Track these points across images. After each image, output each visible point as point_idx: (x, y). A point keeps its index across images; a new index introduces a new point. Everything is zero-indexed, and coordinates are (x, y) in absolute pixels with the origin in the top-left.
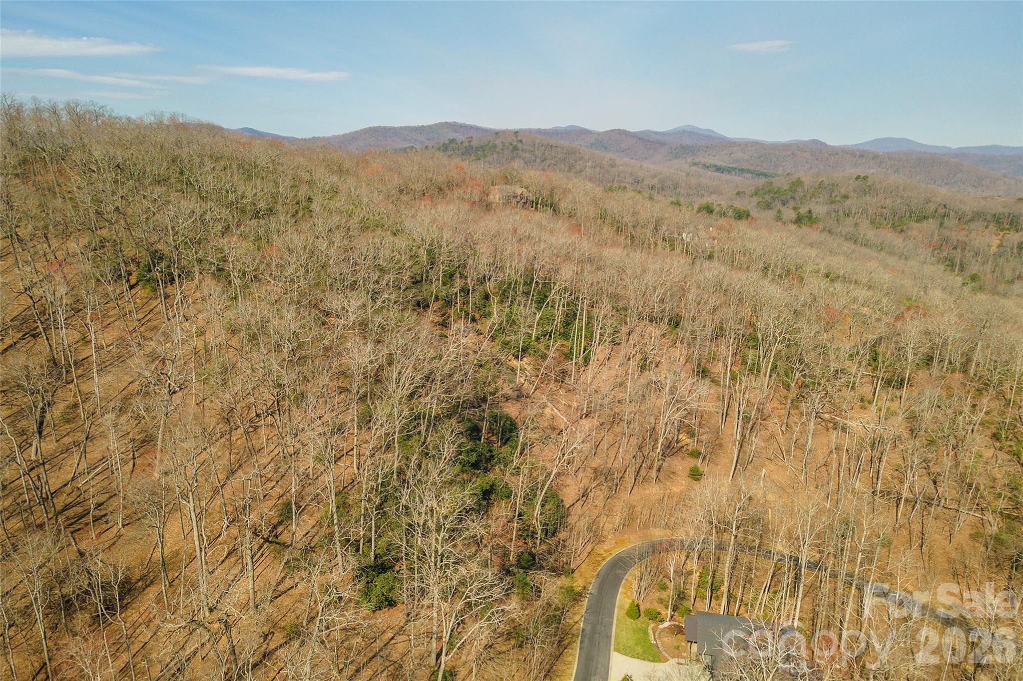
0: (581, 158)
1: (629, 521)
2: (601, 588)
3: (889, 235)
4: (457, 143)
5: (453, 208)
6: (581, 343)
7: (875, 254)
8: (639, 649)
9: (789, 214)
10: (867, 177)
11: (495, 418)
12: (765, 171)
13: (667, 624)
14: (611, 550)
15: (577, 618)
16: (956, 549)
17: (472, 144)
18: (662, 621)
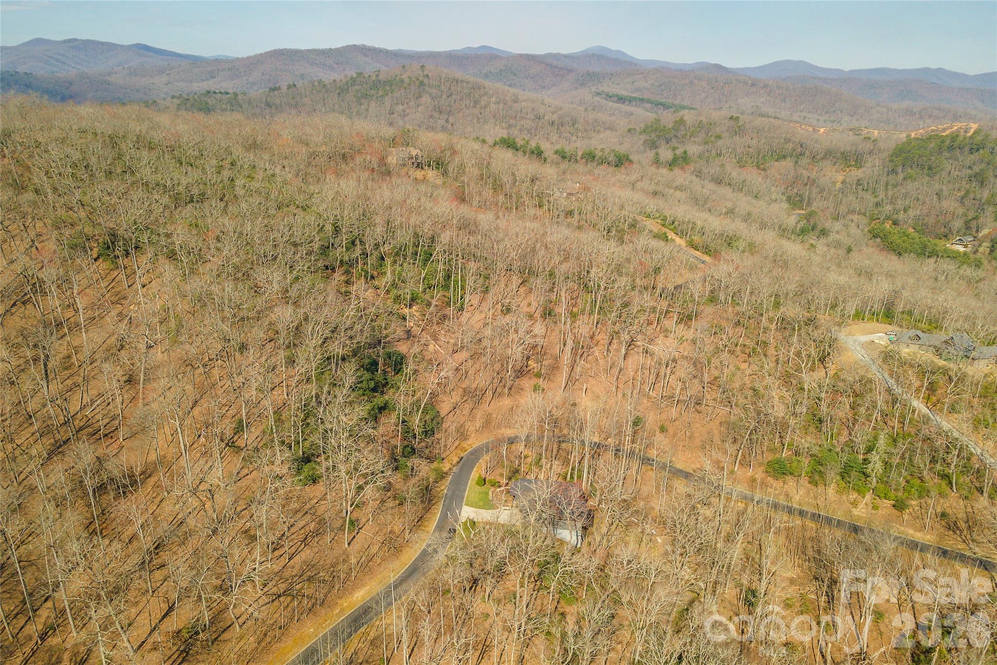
0: (486, 94)
2: (461, 469)
3: (753, 173)
4: (364, 77)
6: (459, 292)
8: (481, 503)
9: (666, 154)
10: (738, 118)
11: (389, 356)
13: (502, 488)
15: (442, 488)
17: (379, 77)
18: (500, 486)
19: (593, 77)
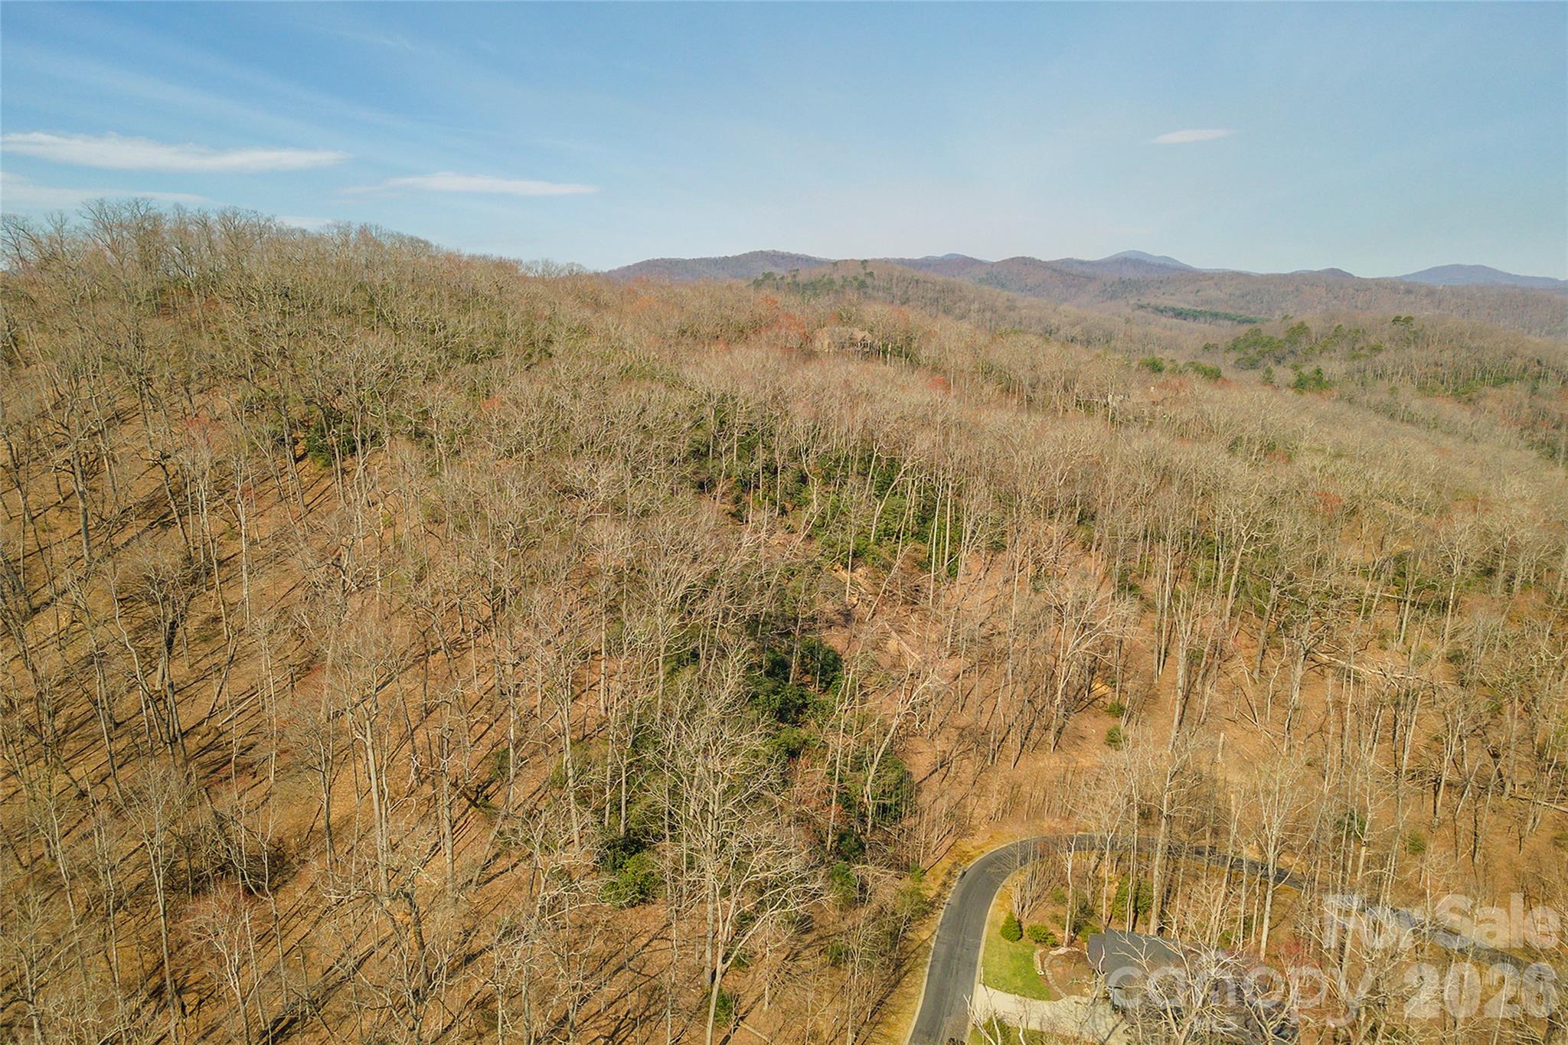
0: (963, 298)
1: (1013, 804)
2: (964, 896)
3: (1448, 406)
4: (775, 279)
5: (757, 354)
6: (944, 549)
7: (1424, 434)
8: (1019, 982)
9: (1284, 374)
10: (1411, 318)
11: (811, 650)
12: (1252, 316)
13: (1062, 950)
14: (982, 845)
15: (926, 935)
16: (1529, 858)
17: (797, 279)
18: (1055, 945)
19: (1126, 285)
